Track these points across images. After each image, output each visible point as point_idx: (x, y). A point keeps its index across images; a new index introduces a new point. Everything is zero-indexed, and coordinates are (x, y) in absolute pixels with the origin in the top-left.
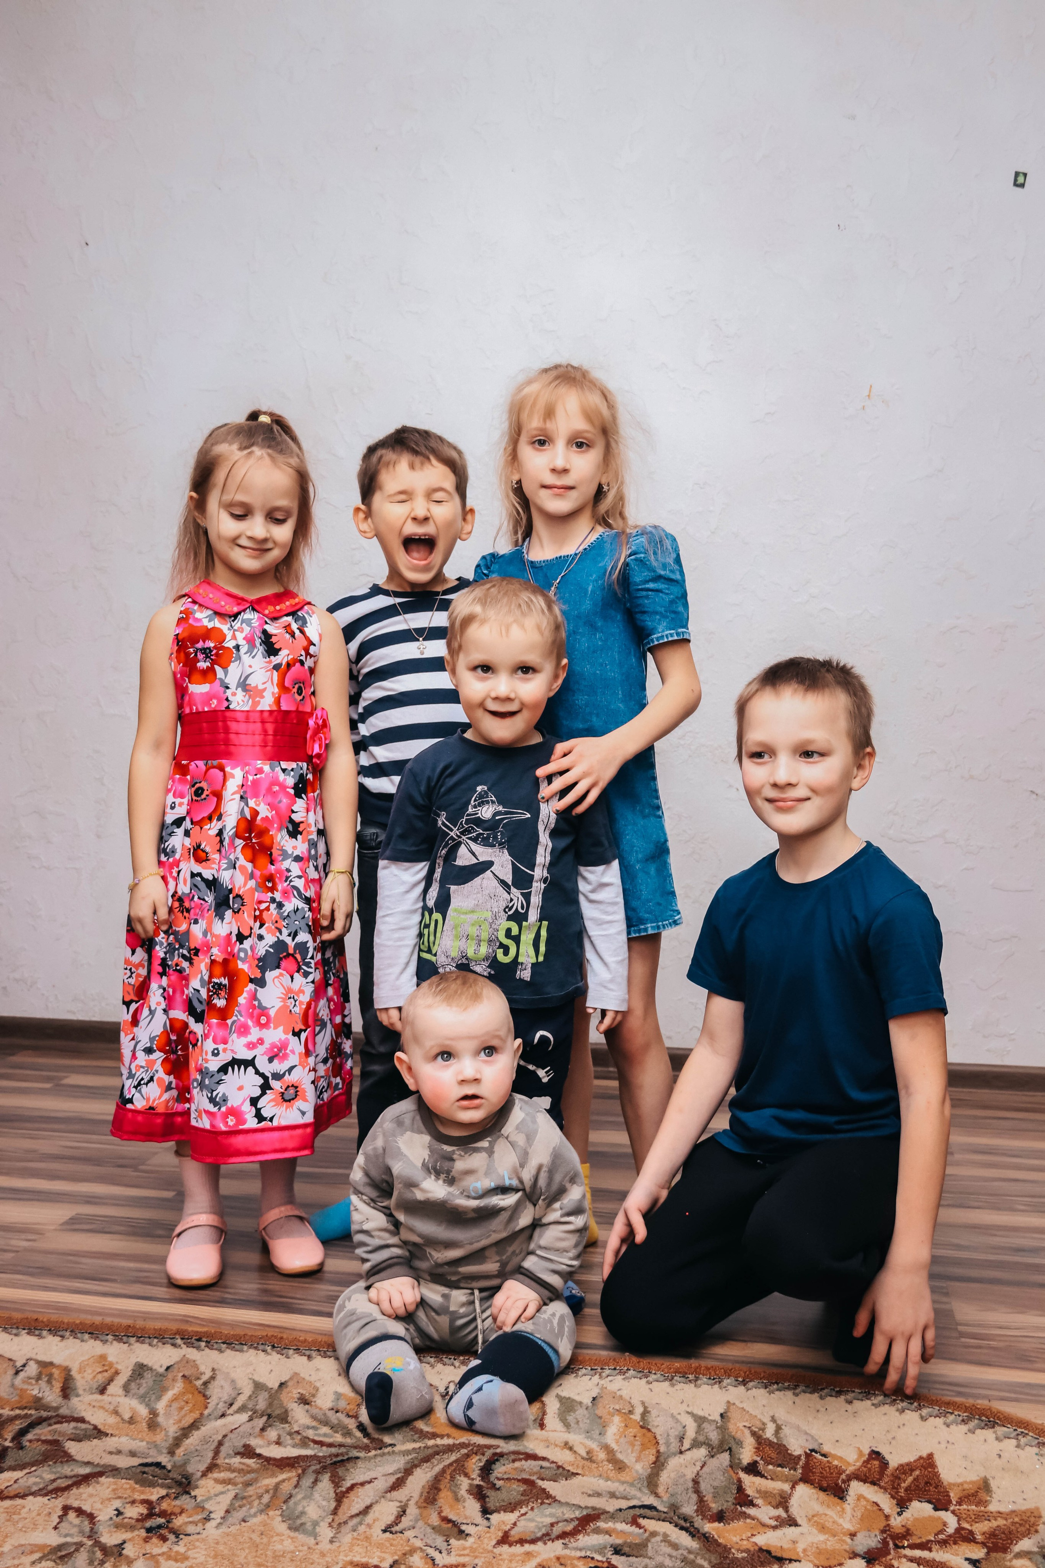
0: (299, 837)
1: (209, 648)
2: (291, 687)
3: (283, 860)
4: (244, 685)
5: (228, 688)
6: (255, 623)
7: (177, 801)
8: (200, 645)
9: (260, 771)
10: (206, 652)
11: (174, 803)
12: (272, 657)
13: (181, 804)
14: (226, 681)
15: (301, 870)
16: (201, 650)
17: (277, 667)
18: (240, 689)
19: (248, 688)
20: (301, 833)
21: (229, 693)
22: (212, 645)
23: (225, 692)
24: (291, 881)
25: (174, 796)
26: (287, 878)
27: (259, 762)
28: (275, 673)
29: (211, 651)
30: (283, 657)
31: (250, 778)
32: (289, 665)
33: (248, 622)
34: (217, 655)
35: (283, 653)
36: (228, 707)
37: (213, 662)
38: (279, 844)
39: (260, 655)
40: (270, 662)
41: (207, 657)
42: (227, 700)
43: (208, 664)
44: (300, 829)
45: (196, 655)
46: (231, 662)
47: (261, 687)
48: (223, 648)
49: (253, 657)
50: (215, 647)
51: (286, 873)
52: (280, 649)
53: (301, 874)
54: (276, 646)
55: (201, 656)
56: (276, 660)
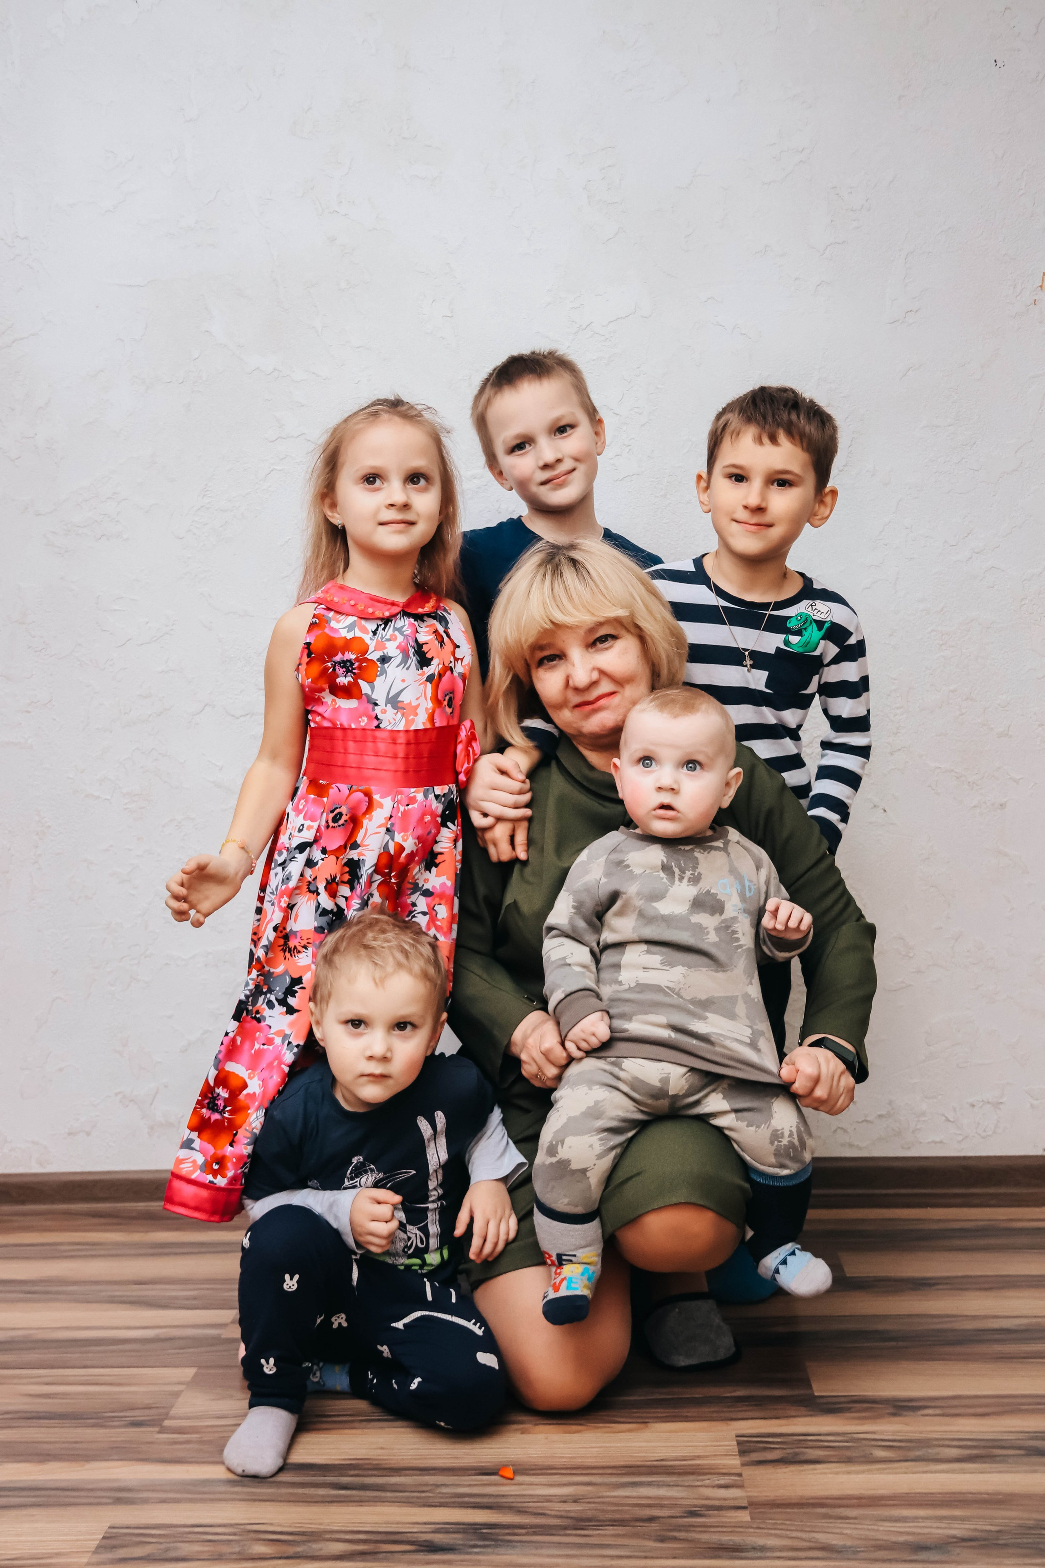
0: (434, 869)
1: (350, 661)
2: (442, 700)
3: (413, 893)
4: (394, 701)
5: (376, 704)
6: (408, 631)
7: (307, 823)
8: (338, 658)
9: (412, 800)
10: (347, 665)
11: (303, 825)
12: (425, 668)
13: (309, 828)
14: (374, 696)
15: (428, 905)
16: (340, 663)
17: (430, 679)
18: (389, 705)
19: (400, 705)
20: (437, 866)
21: (378, 710)
22: (353, 657)
23: (374, 710)
24: (414, 916)
25: (305, 818)
26: (411, 912)
27: (413, 790)
28: (429, 685)
29: (352, 664)
30: (434, 668)
31: (402, 809)
32: (440, 676)
33: (399, 630)
34: (360, 668)
35: (435, 662)
36: (378, 727)
37: (356, 677)
38: (414, 877)
39: (413, 667)
40: (423, 674)
41: (348, 671)
42: (377, 718)
43: (350, 679)
44: (437, 861)
45: (334, 670)
46: (377, 676)
47: (414, 704)
48: (366, 660)
49: (408, 669)
50: (356, 659)
51: (411, 907)
52: (432, 659)
53: (426, 910)
54: (429, 656)
55: (340, 671)
56: (428, 671)
